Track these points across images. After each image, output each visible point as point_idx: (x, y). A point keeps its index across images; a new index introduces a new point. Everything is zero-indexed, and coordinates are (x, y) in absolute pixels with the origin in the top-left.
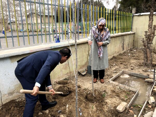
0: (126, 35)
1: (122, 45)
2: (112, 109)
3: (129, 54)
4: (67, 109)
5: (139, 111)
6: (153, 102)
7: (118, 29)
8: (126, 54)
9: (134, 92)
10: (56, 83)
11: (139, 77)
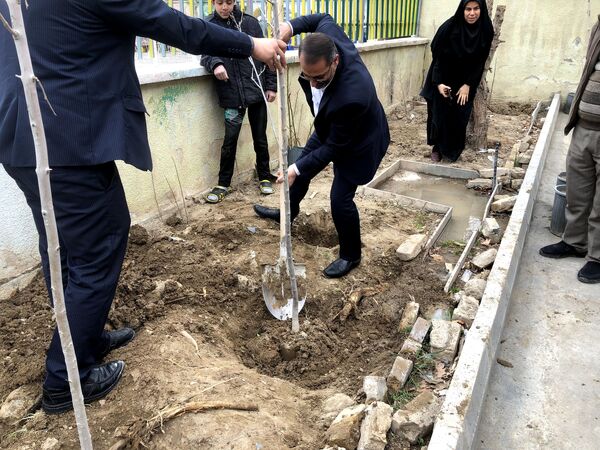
0: (400, 47)
1: (388, 83)
2: (383, 255)
3: (413, 116)
4: (254, 262)
5: (458, 254)
6: (494, 230)
7: (376, 24)
8: (400, 116)
9: (441, 214)
10: (191, 202)
11: (449, 177)
